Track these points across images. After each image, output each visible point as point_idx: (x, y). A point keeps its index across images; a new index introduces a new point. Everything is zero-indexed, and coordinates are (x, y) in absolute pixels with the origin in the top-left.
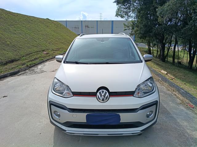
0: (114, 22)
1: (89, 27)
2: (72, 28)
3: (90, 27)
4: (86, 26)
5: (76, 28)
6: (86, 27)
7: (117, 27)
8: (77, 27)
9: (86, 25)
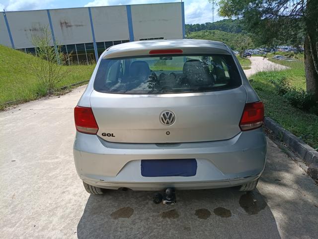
0: (132, 8)
1: (70, 26)
2: (25, 30)
3: (72, 24)
4: (61, 24)
5: (35, 30)
6: (62, 26)
7: (140, 22)
8: (37, 27)
9: (63, 21)
